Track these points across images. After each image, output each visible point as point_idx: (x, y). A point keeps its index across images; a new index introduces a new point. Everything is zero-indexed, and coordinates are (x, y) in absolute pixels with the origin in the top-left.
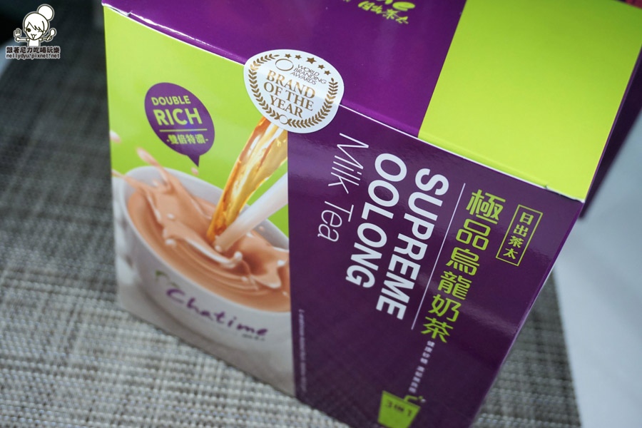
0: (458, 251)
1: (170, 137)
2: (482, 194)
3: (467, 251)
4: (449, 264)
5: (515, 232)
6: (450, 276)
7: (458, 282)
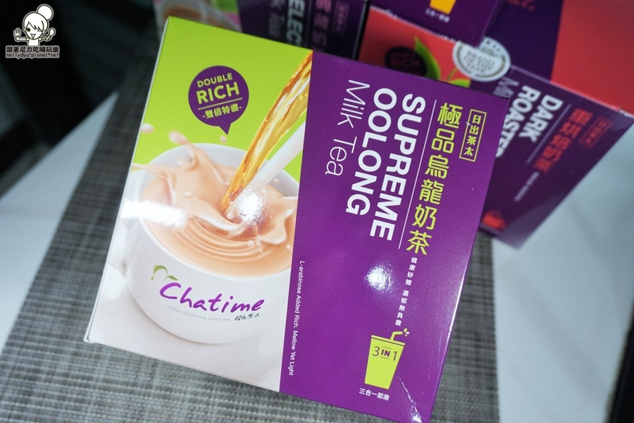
0: (434, 159)
1: (207, 113)
2: (448, 106)
3: (440, 157)
4: (427, 173)
5: (470, 132)
6: (428, 184)
7: (434, 188)
